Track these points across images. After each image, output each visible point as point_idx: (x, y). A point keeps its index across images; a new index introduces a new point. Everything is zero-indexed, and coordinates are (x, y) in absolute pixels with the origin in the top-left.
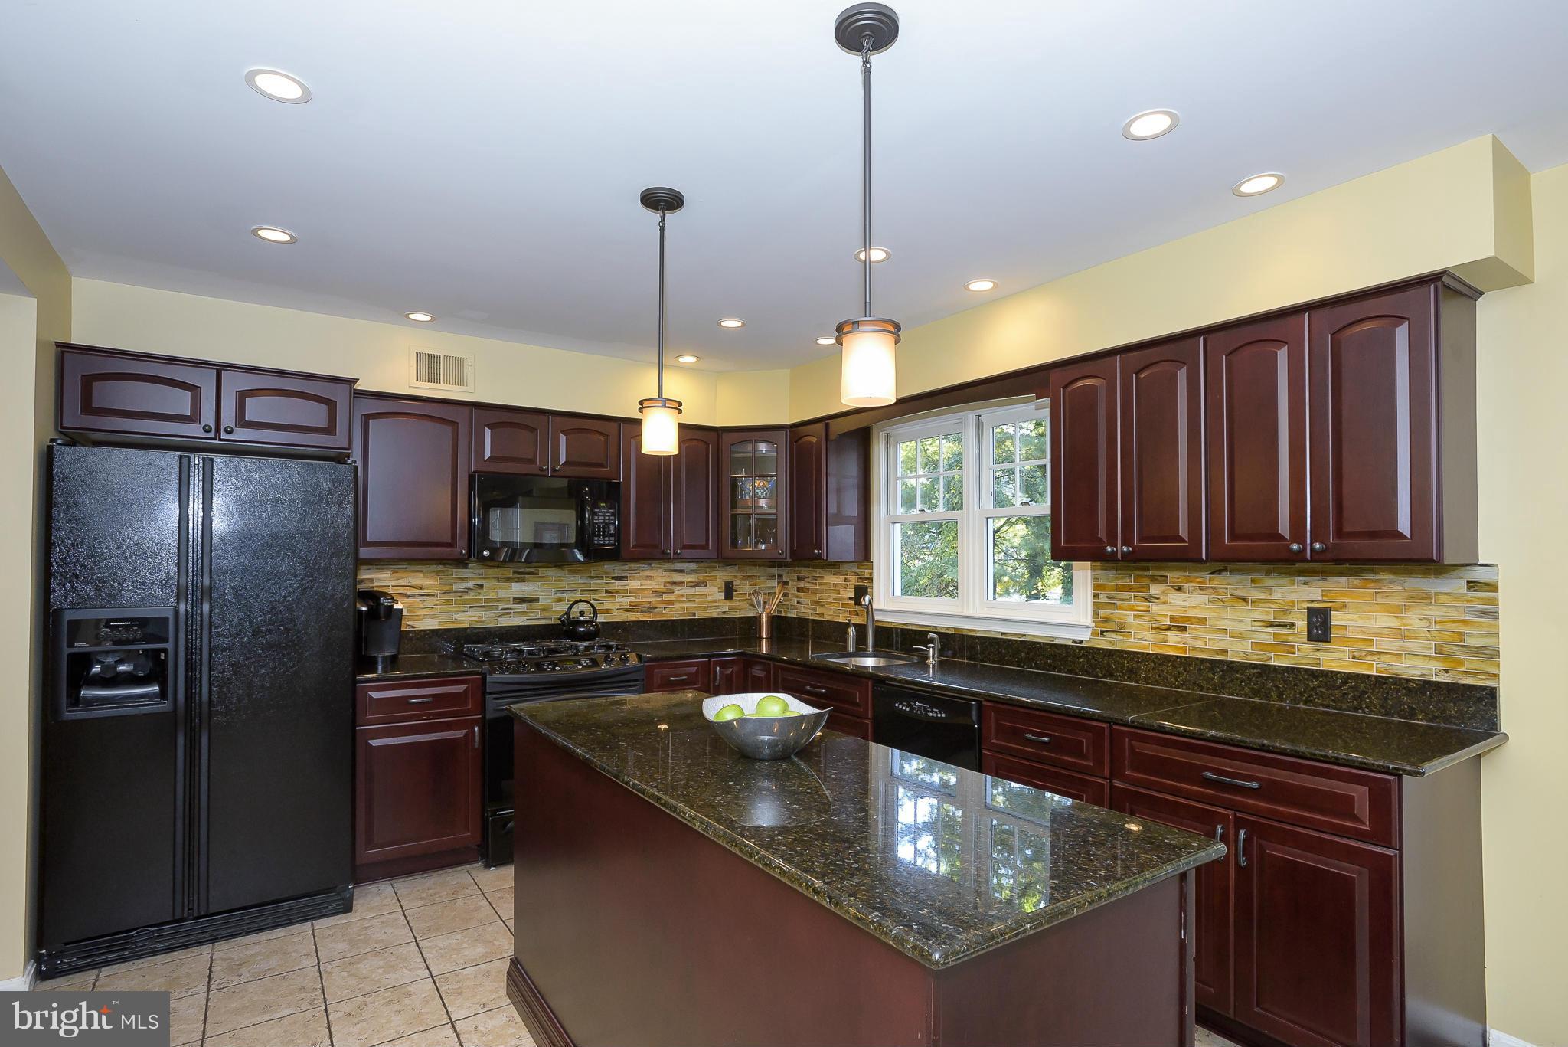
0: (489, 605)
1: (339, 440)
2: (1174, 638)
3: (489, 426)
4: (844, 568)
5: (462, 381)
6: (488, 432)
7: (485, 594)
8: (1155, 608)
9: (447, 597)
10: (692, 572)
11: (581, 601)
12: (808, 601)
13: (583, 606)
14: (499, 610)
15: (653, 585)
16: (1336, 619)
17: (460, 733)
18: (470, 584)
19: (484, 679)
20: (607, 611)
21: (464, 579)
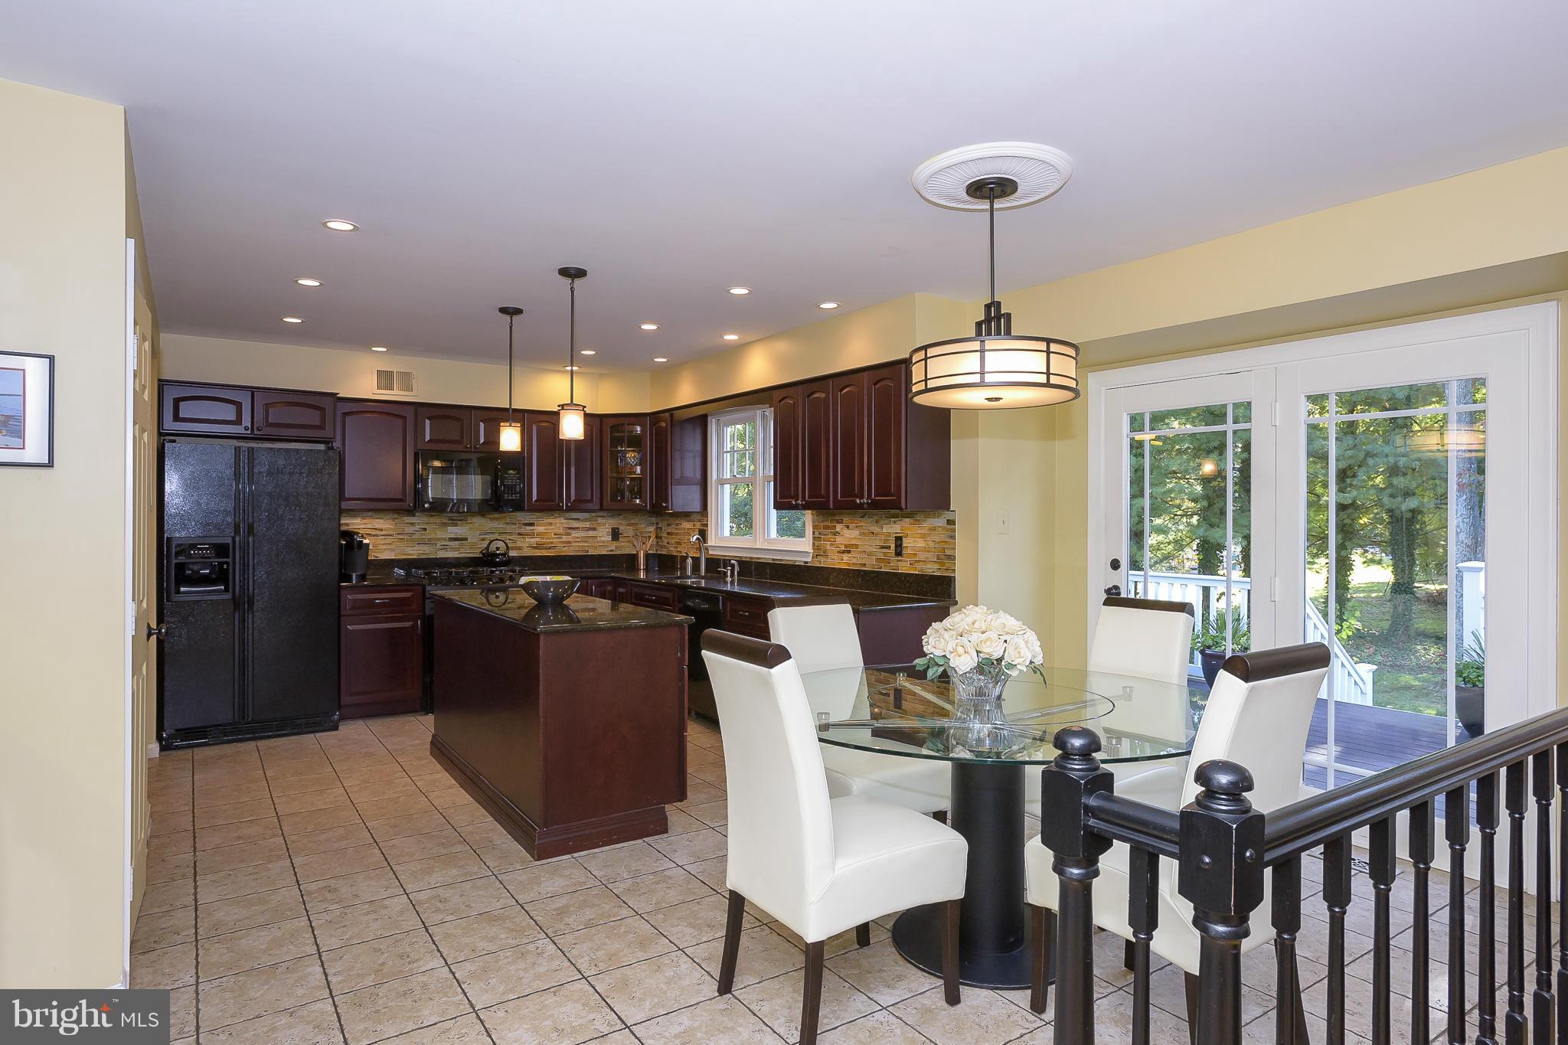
0: (430, 542)
1: (326, 433)
2: (846, 557)
3: (428, 419)
4: (693, 517)
5: (409, 388)
6: (428, 422)
7: (429, 535)
8: (839, 539)
9: (401, 537)
10: (586, 520)
11: (497, 540)
12: (673, 541)
13: (501, 544)
14: (438, 546)
15: (552, 529)
16: (906, 542)
17: (408, 624)
18: (417, 527)
19: (424, 589)
20: (519, 548)
21: (412, 524)
